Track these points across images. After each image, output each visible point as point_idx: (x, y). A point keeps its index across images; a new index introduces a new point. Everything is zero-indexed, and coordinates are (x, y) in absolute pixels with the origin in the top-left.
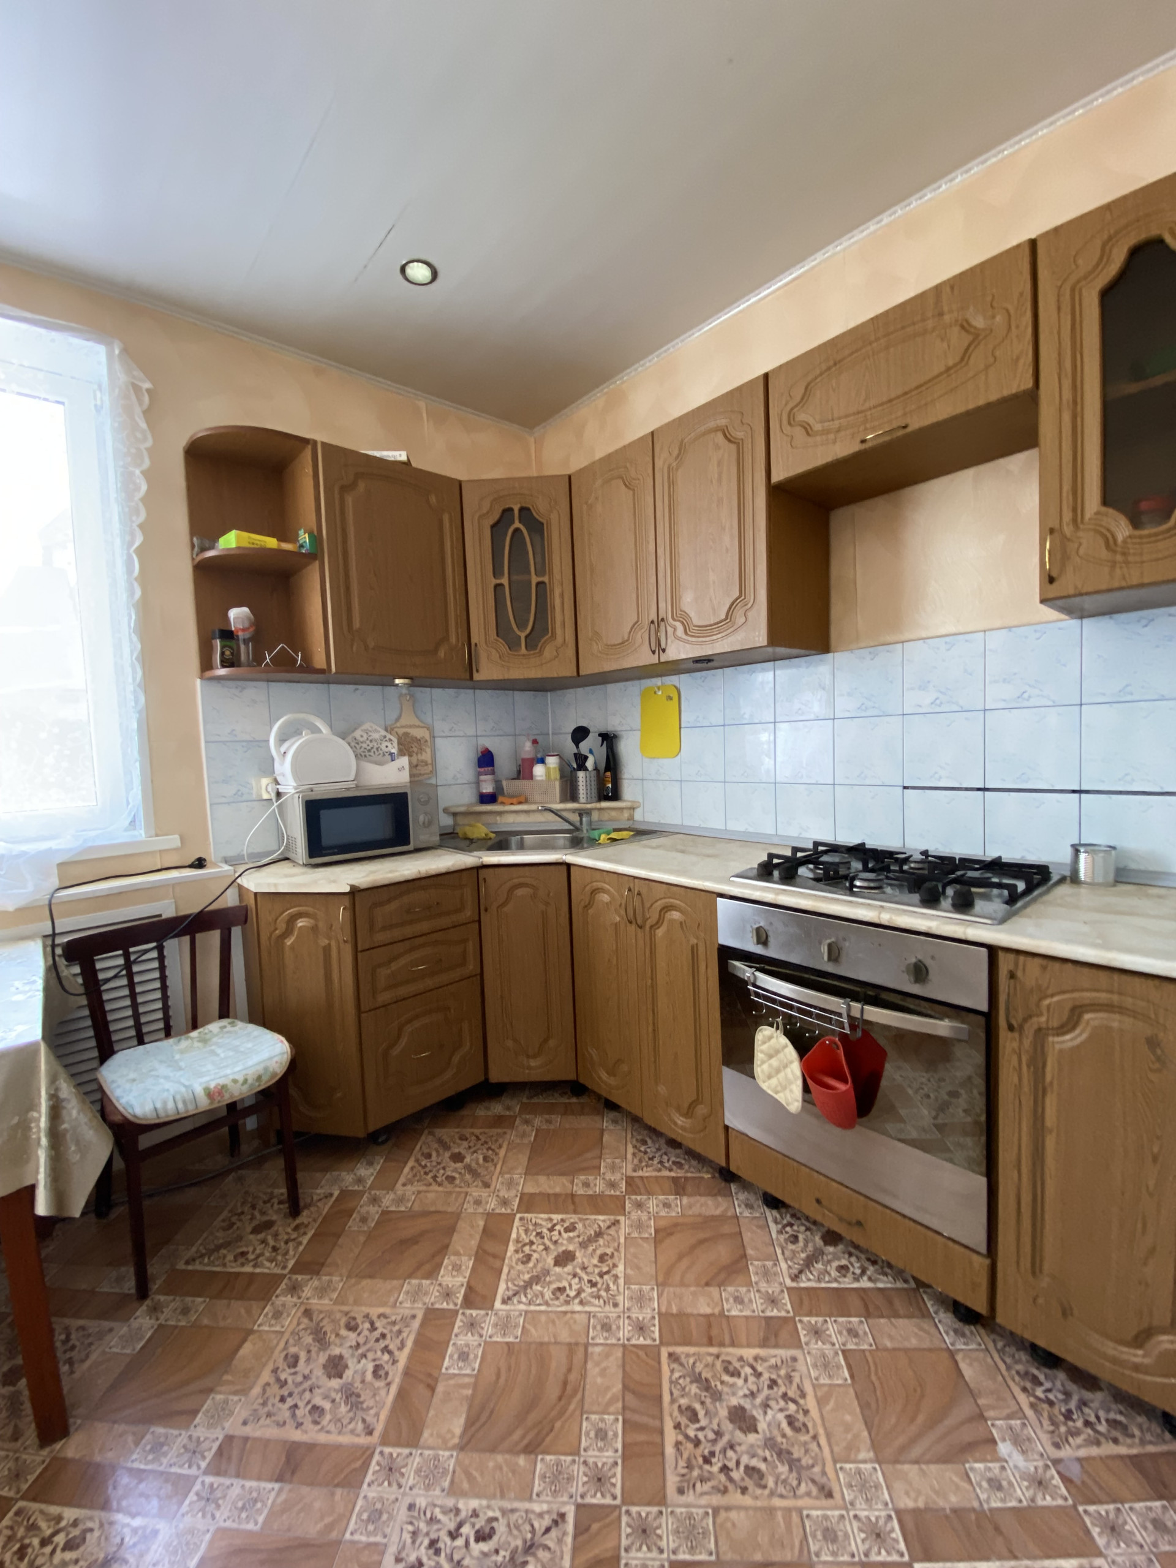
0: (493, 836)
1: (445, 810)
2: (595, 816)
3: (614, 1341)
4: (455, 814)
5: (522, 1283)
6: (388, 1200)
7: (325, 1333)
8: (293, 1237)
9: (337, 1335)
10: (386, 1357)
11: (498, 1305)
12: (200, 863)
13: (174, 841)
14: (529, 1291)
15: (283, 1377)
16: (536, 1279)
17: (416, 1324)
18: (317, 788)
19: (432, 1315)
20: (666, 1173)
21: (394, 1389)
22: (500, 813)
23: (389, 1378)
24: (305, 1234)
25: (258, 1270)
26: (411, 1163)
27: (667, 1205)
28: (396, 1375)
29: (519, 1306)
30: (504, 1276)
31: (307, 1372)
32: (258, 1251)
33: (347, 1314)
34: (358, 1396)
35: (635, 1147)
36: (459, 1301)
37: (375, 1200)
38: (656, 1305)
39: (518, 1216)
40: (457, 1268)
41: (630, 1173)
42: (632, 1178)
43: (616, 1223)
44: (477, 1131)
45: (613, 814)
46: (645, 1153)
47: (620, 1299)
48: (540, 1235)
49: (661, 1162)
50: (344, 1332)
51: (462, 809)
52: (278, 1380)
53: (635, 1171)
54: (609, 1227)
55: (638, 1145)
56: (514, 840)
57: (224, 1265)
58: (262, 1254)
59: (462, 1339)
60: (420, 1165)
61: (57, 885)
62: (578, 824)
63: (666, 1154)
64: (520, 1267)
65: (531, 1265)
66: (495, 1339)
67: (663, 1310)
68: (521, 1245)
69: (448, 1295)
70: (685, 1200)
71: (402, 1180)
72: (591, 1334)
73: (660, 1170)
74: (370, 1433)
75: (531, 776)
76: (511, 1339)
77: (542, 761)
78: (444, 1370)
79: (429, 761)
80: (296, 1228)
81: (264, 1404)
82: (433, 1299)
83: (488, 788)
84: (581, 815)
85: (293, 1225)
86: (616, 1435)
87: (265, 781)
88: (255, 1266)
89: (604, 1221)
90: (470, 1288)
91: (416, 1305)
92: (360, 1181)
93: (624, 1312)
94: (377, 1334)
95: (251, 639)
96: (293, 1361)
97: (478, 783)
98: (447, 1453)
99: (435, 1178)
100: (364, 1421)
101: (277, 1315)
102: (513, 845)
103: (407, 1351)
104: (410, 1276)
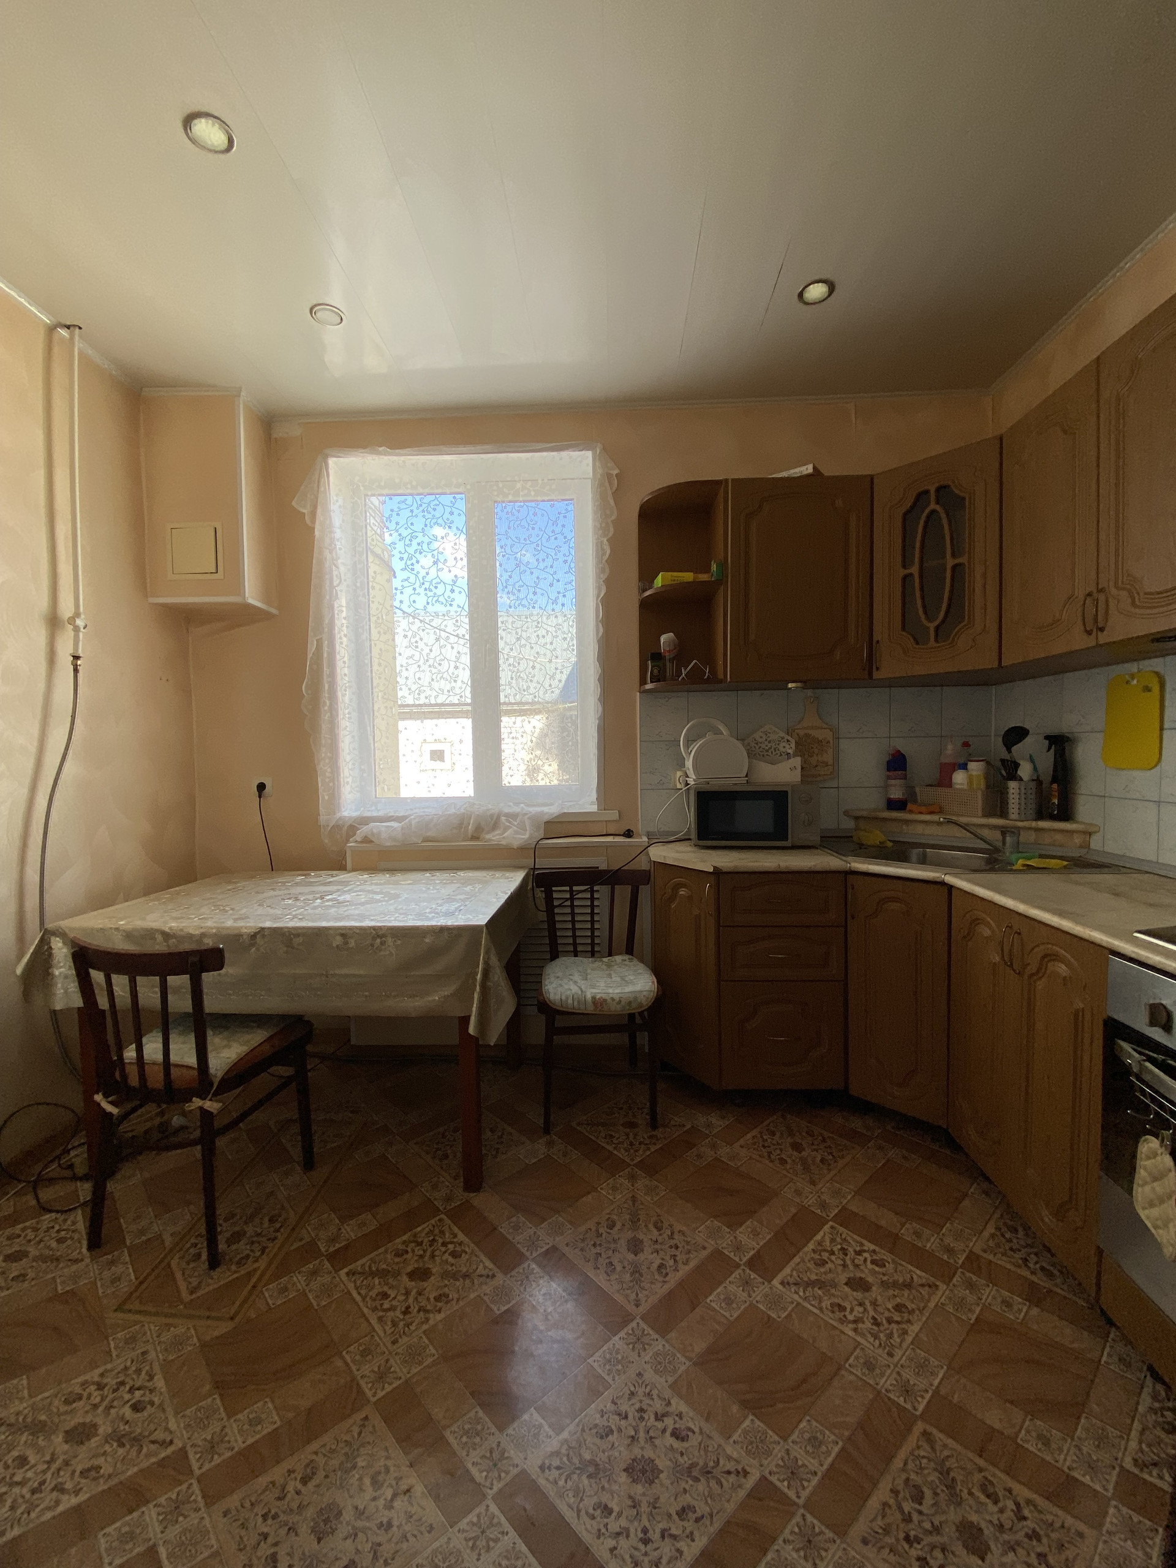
0: (890, 844)
1: (846, 813)
2: (1024, 837)
3: (872, 1382)
4: (857, 818)
5: (806, 1279)
6: (724, 1152)
7: (639, 1220)
8: (646, 1142)
9: (646, 1226)
10: (671, 1262)
11: (776, 1282)
12: (629, 834)
13: (614, 815)
14: (810, 1289)
15: (601, 1231)
16: (820, 1284)
17: (704, 1254)
18: (714, 782)
19: (718, 1255)
20: (1026, 1273)
21: (667, 1287)
22: (907, 822)
23: (667, 1279)
24: (655, 1144)
25: (615, 1152)
26: (755, 1132)
27: (1007, 1304)
28: (674, 1279)
29: (793, 1296)
30: (792, 1264)
31: (616, 1237)
32: (620, 1140)
33: (659, 1216)
34: (641, 1275)
35: (998, 1229)
36: (745, 1260)
37: (714, 1146)
38: (936, 1383)
39: (831, 1223)
40: (755, 1233)
41: (977, 1250)
42: (978, 1257)
43: (933, 1287)
44: (826, 1134)
45: (1058, 837)
46: (1010, 1241)
47: (898, 1353)
48: (844, 1251)
49: (1025, 1260)
50: (651, 1227)
51: (865, 813)
52: (597, 1231)
53: (985, 1251)
54: (923, 1285)
55: (1004, 1229)
56: (915, 853)
57: (597, 1138)
58: (622, 1143)
59: (732, 1286)
60: (762, 1137)
61: (542, 836)
62: (999, 844)
63: (1036, 1254)
64: (811, 1265)
65: (822, 1270)
66: (760, 1306)
67: (943, 1392)
68: (820, 1248)
69: (738, 1248)
70: (1035, 1311)
71: (742, 1142)
72: (851, 1361)
73: (1019, 1267)
74: (637, 1306)
75: (950, 784)
76: (774, 1315)
77: (964, 767)
78: (708, 1301)
79: (830, 762)
80: (651, 1137)
81: (583, 1240)
82: (724, 1245)
83: (896, 794)
84: (1004, 834)
85: (649, 1134)
86: (828, 1453)
87: (679, 774)
88: (615, 1148)
89: (920, 1277)
90: (758, 1256)
91: (710, 1241)
92: (709, 1125)
93: (896, 1366)
94: (672, 1242)
95: (674, 658)
96: (611, 1226)
97: (886, 787)
98: (683, 1360)
99: (770, 1153)
100: (637, 1295)
101: (614, 1189)
102: (914, 857)
103: (687, 1268)
104: (715, 1217)
